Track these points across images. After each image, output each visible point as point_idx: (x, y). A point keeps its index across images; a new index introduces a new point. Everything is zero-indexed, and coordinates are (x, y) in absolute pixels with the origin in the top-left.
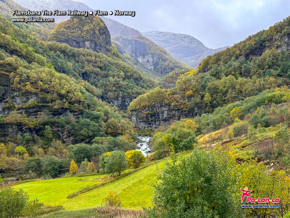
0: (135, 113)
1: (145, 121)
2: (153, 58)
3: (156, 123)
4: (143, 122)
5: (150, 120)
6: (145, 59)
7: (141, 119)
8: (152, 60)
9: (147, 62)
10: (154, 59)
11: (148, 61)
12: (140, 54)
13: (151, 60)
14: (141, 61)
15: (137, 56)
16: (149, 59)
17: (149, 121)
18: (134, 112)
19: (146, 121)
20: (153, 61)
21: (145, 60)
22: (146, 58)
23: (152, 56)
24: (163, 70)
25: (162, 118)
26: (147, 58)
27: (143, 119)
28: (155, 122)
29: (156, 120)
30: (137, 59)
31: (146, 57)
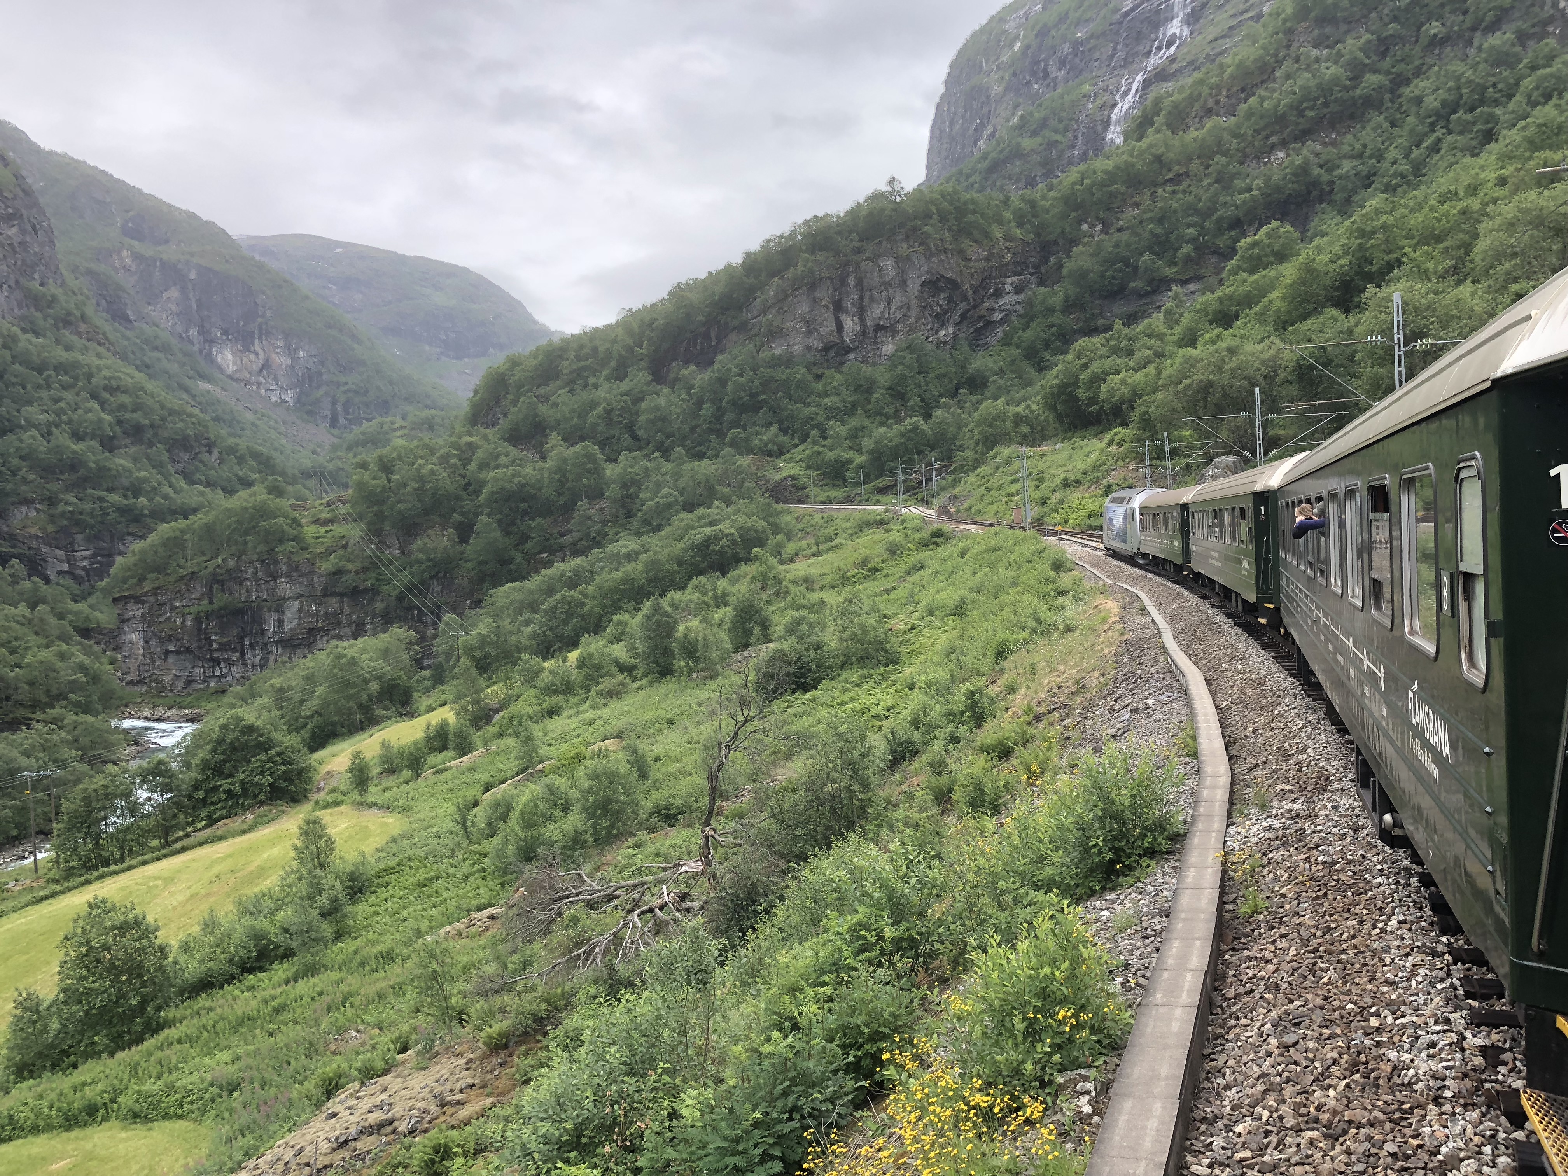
0: (135, 611)
1: (188, 651)
2: (291, 351)
3: (249, 654)
4: (178, 653)
5: (215, 646)
6: (253, 357)
7: (169, 640)
8: (289, 362)
9: (261, 370)
10: (295, 359)
11: (266, 366)
12: (225, 332)
13: (281, 360)
14: (235, 363)
15: (212, 342)
16: (273, 356)
17: (211, 652)
18: (131, 606)
19: (193, 647)
20: (292, 367)
21: (254, 362)
22: (257, 354)
23: (288, 346)
24: (339, 408)
25: (275, 632)
26: (261, 353)
27: (178, 640)
28: (243, 654)
29: (247, 642)
30: (210, 353)
31: (257, 347)
